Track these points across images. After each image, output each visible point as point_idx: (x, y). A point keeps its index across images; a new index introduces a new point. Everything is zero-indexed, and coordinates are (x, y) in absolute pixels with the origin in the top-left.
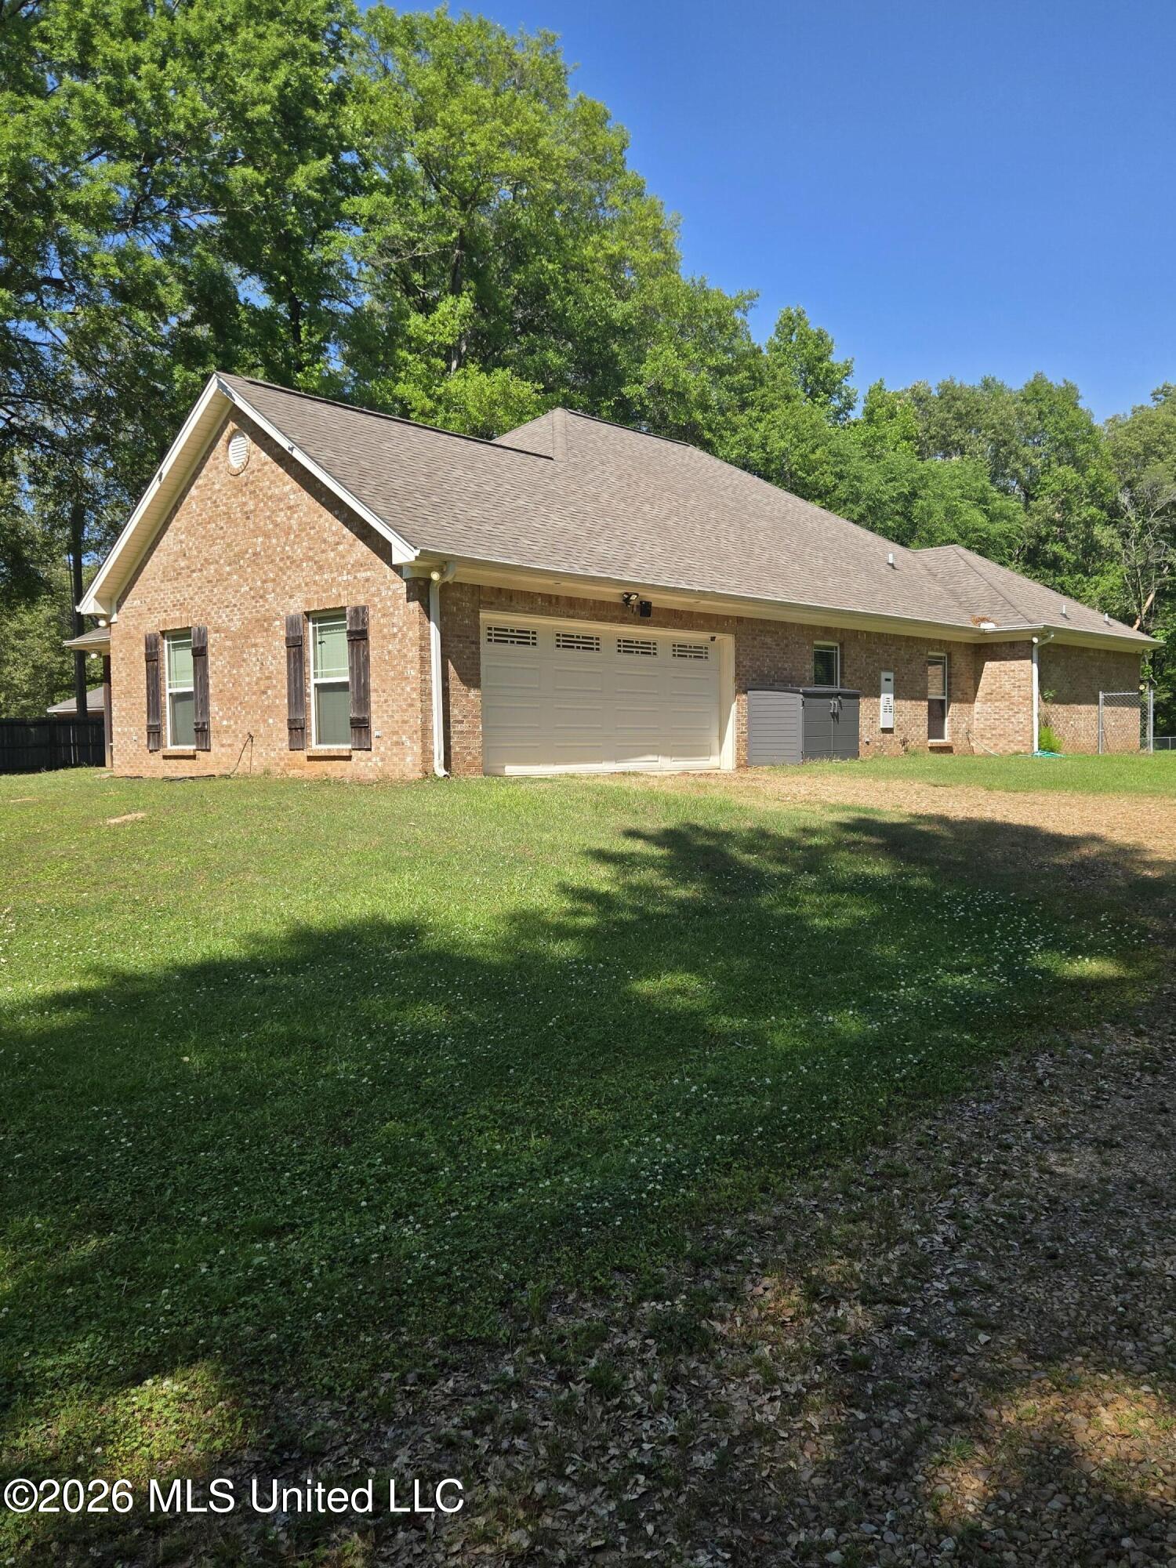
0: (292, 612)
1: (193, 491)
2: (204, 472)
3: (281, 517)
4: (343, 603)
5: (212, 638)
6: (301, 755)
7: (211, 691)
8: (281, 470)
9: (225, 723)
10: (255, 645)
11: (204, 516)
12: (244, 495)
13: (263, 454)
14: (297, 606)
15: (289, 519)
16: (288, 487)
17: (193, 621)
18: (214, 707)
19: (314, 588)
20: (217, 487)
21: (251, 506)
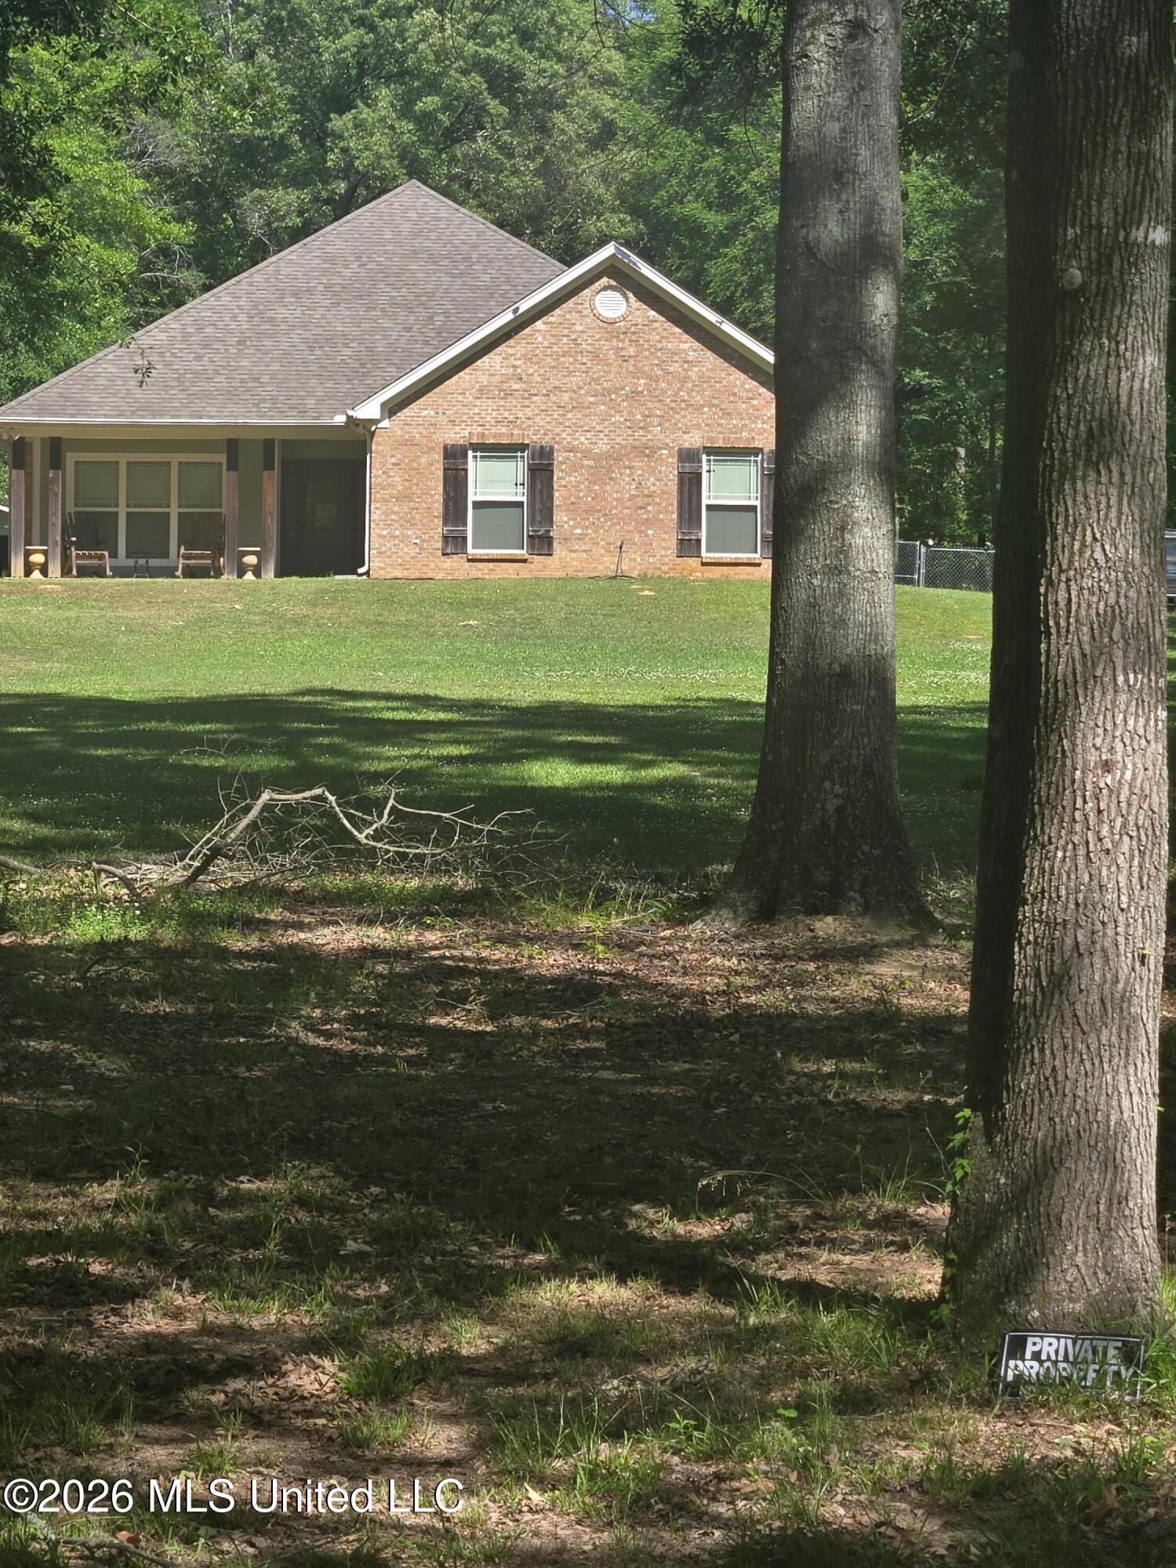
0: (686, 445)
1: (539, 324)
2: (558, 311)
3: (674, 368)
4: (756, 444)
5: (559, 457)
6: (693, 562)
7: (556, 502)
8: (678, 330)
9: (578, 531)
10: (630, 468)
11: (555, 348)
12: (623, 341)
13: (652, 313)
14: (693, 440)
15: (686, 370)
16: (686, 346)
17: (533, 438)
18: (560, 517)
19: (720, 429)
20: (579, 328)
21: (632, 351)
